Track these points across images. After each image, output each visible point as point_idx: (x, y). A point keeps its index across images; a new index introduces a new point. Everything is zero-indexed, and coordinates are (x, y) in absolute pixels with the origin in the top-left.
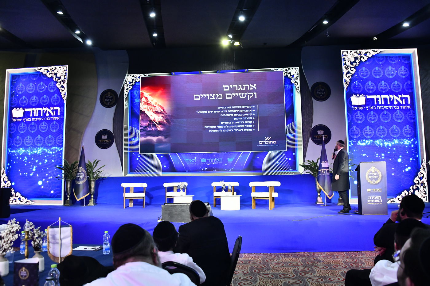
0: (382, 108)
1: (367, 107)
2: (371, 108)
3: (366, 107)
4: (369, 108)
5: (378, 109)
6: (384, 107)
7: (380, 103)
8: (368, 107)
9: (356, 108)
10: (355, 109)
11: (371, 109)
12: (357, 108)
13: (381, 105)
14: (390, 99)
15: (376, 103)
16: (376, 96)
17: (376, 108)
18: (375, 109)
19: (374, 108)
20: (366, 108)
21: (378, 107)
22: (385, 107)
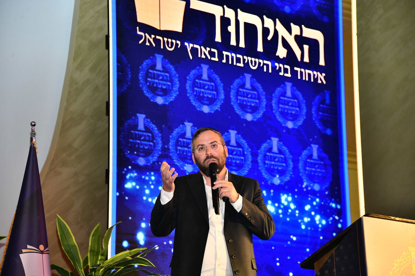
0: (238, 60)
1: (189, 46)
2: (204, 52)
3: (186, 44)
4: (194, 51)
5: (224, 61)
6: (244, 60)
7: (233, 42)
8: (191, 45)
9: (150, 38)
10: (148, 44)
11: (203, 56)
12: (155, 39)
13: (236, 49)
14: (266, 31)
15: (218, 38)
16: (220, 8)
17: (221, 56)
18: (216, 59)
19: (212, 54)
20: (184, 48)
21: (225, 53)
22: (250, 58)
